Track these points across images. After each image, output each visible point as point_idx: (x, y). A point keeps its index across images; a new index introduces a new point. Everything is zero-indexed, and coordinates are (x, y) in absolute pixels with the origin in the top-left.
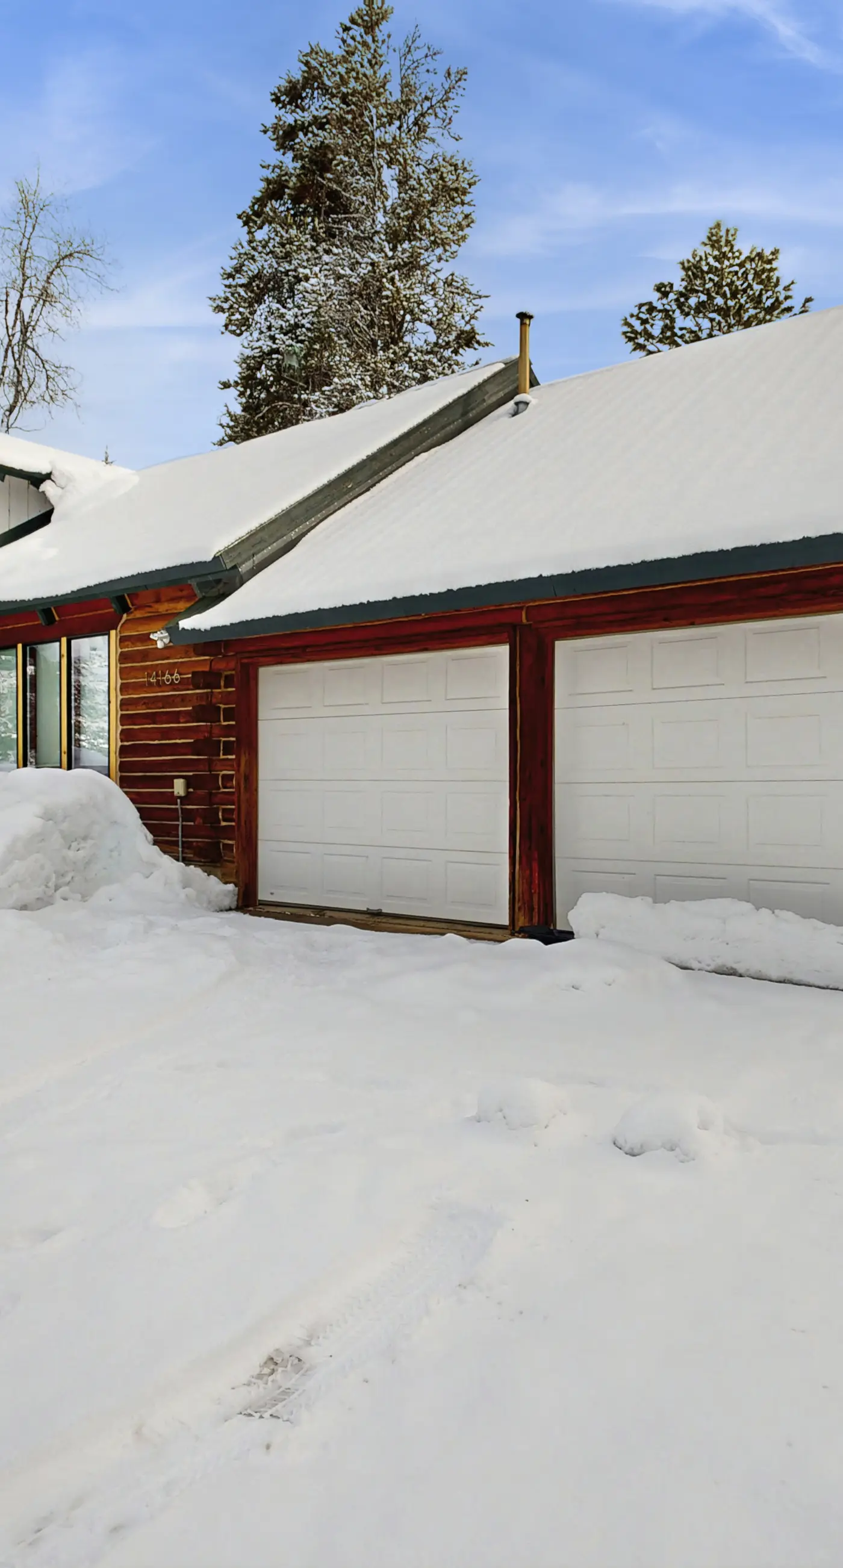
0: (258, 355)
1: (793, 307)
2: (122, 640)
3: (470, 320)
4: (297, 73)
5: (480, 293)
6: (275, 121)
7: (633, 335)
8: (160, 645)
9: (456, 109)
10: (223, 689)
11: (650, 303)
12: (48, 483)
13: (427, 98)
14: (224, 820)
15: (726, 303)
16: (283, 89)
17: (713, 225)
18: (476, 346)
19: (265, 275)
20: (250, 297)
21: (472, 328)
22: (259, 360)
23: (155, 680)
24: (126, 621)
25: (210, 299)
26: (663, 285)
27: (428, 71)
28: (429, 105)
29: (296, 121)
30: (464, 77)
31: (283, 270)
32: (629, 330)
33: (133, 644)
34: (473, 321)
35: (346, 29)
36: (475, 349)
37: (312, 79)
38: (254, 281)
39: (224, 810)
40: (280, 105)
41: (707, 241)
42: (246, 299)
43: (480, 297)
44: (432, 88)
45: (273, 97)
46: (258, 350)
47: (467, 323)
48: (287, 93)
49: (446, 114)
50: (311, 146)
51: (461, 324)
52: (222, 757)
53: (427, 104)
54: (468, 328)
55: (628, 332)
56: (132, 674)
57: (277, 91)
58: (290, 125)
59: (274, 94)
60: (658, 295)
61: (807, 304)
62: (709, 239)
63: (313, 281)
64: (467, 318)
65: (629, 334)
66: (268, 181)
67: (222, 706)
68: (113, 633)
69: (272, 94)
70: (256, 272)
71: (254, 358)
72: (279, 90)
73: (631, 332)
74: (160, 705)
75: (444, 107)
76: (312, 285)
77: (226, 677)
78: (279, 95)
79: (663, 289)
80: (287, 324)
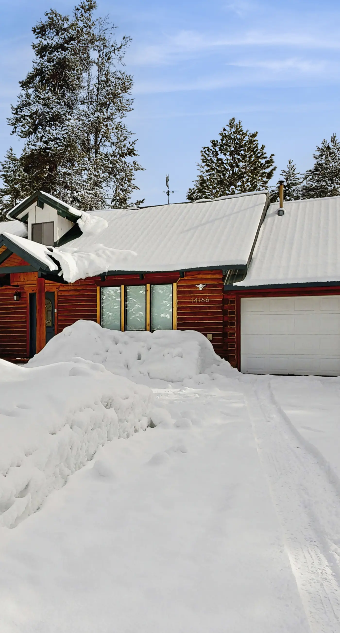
0: (38, 149)
1: (267, 157)
2: (178, 287)
3: (132, 145)
4: (45, 20)
5: (131, 132)
6: (39, 42)
7: (206, 161)
8: (201, 289)
9: (124, 53)
10: (229, 305)
11: (208, 147)
12: (80, 219)
13: (112, 46)
14: (230, 348)
15: (245, 153)
16: (39, 27)
17: (231, 118)
18: (132, 155)
19: (39, 113)
20: (32, 122)
21: (133, 148)
22: (39, 151)
23: (196, 301)
24: (180, 280)
25: (7, 119)
26: (214, 141)
27: (111, 33)
28: (113, 49)
29: (48, 43)
30: (130, 40)
31: (46, 111)
32: (204, 158)
33: (184, 288)
34: (133, 145)
35: (78, 9)
36: (132, 156)
37: (52, 25)
38: (34, 115)
39: (230, 344)
40: (36, 33)
41: (229, 125)
42: (30, 122)
43: (132, 134)
44: (115, 42)
45: (33, 29)
46: (38, 147)
47: (131, 145)
48: (41, 28)
49: (119, 53)
50: (60, 58)
51: (128, 145)
52: (229, 327)
53: (113, 48)
54: (131, 148)
55: (203, 159)
56: (184, 298)
57: (36, 27)
58: (45, 45)
59: (34, 28)
60: (212, 144)
61: (272, 157)
62: (230, 124)
63: (72, 121)
64: (131, 143)
65: (204, 160)
66: (36, 69)
67: (229, 310)
68: (175, 284)
69: (33, 28)
70: (35, 111)
71: (36, 150)
72: (37, 27)
73: (205, 159)
74: (198, 309)
75: (119, 51)
76: (72, 123)
77: (231, 301)
78: (36, 29)
79: (214, 142)
80: (53, 137)
